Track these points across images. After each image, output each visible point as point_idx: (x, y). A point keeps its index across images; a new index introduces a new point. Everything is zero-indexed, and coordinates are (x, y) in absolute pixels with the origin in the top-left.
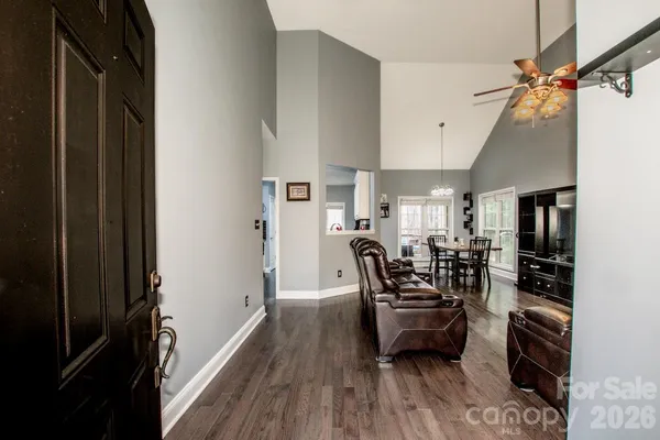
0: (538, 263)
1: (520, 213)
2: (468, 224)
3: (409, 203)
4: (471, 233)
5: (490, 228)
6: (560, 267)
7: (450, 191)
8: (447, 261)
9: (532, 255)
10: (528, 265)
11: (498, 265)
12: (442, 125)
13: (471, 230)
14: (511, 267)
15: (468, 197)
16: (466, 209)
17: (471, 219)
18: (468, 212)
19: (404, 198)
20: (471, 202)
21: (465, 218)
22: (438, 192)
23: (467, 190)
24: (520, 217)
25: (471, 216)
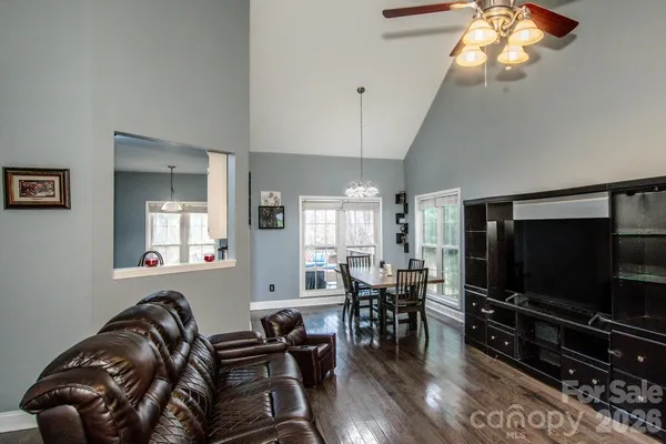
0: (493, 306)
1: (466, 229)
2: (403, 238)
3: (317, 206)
4: (407, 250)
5: (429, 245)
6: (522, 315)
7: (374, 190)
8: (370, 298)
9: (483, 293)
10: (478, 308)
11: (439, 299)
12: (361, 90)
13: (406, 246)
14: (456, 303)
15: (401, 198)
16: (399, 216)
17: (406, 230)
18: (402, 221)
19: (309, 198)
20: (406, 206)
21: (398, 229)
22: (355, 192)
23: (400, 189)
24: (466, 234)
25: (406, 225)
